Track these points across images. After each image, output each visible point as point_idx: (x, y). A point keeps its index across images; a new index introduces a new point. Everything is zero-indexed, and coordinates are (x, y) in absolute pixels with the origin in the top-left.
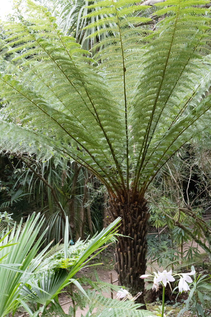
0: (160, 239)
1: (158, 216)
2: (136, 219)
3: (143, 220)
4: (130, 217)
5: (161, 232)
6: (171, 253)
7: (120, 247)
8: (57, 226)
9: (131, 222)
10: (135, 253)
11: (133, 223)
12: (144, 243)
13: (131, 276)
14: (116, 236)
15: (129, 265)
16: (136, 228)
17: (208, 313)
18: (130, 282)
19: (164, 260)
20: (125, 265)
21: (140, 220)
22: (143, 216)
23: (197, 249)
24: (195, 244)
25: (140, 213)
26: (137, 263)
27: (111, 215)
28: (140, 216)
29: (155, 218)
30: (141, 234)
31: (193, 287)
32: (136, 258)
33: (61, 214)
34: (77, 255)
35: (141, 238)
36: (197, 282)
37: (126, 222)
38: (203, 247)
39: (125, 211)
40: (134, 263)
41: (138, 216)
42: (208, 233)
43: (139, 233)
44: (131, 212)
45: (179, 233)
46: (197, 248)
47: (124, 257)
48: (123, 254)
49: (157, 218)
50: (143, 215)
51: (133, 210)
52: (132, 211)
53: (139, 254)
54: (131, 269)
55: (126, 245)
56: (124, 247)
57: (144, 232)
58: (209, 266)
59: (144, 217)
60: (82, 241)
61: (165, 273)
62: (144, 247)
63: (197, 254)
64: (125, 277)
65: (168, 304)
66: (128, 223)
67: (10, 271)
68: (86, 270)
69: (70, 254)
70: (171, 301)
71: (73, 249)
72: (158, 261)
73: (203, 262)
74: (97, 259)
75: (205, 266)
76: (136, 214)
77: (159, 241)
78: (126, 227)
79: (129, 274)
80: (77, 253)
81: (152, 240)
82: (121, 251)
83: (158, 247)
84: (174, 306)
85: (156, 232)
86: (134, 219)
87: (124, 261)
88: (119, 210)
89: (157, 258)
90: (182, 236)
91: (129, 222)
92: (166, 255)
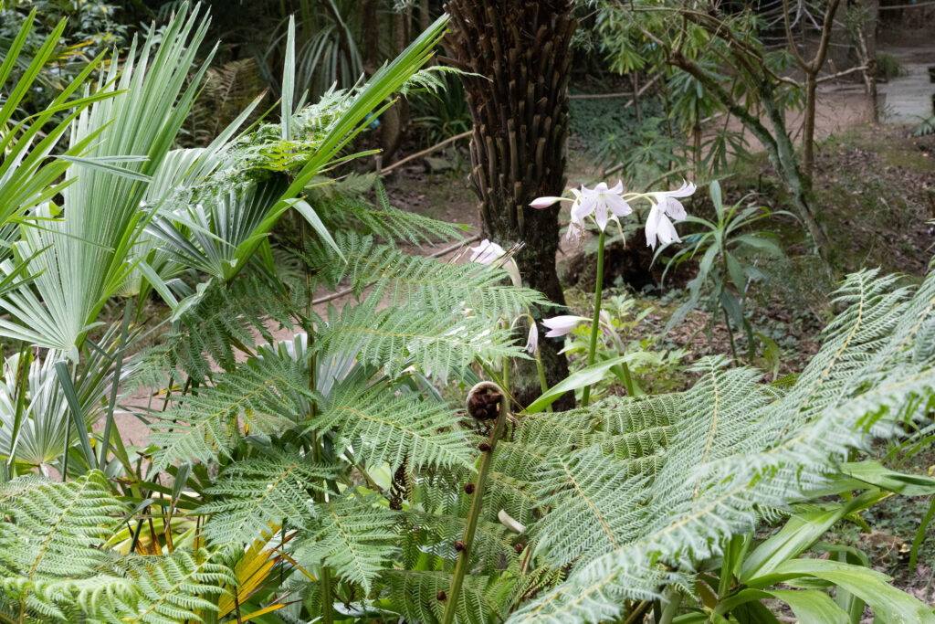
0: (639, 113)
1: (626, 39)
2: (532, 37)
3: (553, 41)
4: (514, 28)
5: (642, 90)
6: (665, 150)
7: (485, 121)
8: (327, 73)
9: (517, 44)
10: (529, 138)
11: (525, 49)
12: (558, 109)
13: (519, 207)
14: (438, 73)
15: (512, 176)
16: (534, 64)
17: (763, 318)
18: (515, 222)
19: (641, 168)
20: (501, 176)
21: (546, 38)
22: (556, 28)
23: (741, 139)
24: (736, 124)
25: (545, 18)
26: (535, 169)
27: (457, 26)
28: (544, 28)
29: (617, 44)
30: (549, 80)
31: (713, 243)
32: (534, 154)
33: (337, 36)
34: (318, 130)
35: (547, 93)
36: (726, 229)
37: (502, 47)
38: (753, 127)
39: (500, 11)
40: (526, 169)
41: (539, 26)
42: (768, 87)
43: (542, 80)
44: (516, 16)
45: (689, 88)
46: (743, 134)
47: (496, 150)
48: (494, 142)
49: (623, 47)
50: (553, 25)
51: (524, 7)
52: (522, 11)
53: (543, 140)
54: (517, 185)
55: (502, 116)
56: (497, 121)
57: (557, 76)
58: (777, 186)
59: (557, 31)
60: (342, 91)
61: (602, 190)
62: (557, 121)
63: (740, 152)
64: (499, 210)
65: (646, 295)
66: (508, 49)
67: (120, 178)
68: (416, 202)
69: (298, 128)
70: (656, 286)
71: (312, 114)
72: (624, 174)
73: (760, 176)
74: (450, 169)
75: (765, 187)
76: (532, 21)
77: (636, 116)
78: (503, 58)
79: (511, 200)
80: (320, 125)
81: (616, 115)
82: (488, 132)
83: (632, 133)
84: (664, 298)
85: (628, 91)
86: (527, 35)
87: (497, 163)
88: (483, 10)
89: (621, 164)
90: (698, 100)
91: (514, 47)
92: (647, 155)
